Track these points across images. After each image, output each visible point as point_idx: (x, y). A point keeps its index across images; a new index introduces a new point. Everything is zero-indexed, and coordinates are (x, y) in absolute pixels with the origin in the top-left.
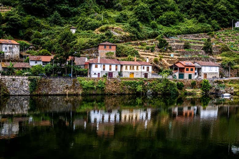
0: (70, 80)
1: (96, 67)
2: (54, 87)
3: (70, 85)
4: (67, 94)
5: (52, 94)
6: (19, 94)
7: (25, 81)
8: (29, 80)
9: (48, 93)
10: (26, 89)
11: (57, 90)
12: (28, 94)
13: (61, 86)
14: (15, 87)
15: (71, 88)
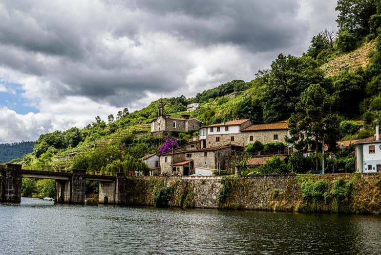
0: (284, 180)
1: (372, 151)
2: (255, 194)
3: (282, 191)
4: (274, 209)
5: (251, 208)
6: (206, 205)
7: (217, 183)
8: (222, 182)
9: (245, 206)
10: (215, 198)
11: (259, 202)
12: (216, 206)
13: (267, 193)
14: (202, 195)
15: (283, 198)
